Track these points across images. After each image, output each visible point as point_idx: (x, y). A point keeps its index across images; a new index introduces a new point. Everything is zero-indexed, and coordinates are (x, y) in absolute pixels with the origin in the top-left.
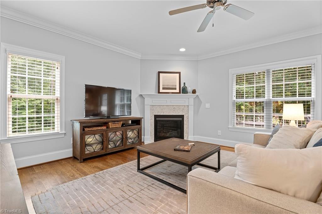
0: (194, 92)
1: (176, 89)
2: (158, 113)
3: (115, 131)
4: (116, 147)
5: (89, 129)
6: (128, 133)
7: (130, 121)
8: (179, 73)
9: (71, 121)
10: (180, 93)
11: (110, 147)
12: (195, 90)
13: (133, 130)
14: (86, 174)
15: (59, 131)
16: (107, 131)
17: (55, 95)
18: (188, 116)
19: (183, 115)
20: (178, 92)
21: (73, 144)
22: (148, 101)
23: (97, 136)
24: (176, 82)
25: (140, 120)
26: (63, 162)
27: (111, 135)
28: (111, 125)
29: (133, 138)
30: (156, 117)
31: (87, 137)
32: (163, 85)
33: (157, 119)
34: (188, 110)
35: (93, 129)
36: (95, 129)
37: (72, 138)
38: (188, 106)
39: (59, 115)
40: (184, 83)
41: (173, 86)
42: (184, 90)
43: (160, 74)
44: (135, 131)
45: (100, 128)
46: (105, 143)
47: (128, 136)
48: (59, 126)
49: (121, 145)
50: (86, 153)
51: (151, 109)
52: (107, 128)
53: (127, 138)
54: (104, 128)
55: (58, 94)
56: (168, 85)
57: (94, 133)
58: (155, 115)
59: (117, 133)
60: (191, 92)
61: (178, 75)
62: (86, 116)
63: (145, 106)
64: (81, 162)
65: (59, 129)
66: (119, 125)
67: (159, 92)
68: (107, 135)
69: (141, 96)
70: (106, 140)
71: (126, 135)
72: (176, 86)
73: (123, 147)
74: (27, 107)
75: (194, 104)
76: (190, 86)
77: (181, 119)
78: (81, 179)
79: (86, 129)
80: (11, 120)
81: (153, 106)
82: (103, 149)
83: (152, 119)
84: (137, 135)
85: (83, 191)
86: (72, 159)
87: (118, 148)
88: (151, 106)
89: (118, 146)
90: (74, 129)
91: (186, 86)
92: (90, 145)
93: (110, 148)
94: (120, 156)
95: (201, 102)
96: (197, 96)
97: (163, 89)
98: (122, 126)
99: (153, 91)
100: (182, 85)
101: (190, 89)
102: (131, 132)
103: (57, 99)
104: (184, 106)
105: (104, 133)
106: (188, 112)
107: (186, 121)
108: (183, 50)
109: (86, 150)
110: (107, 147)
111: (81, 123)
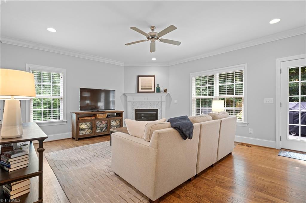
0: (166, 91)
1: (151, 89)
2: (137, 108)
3: (101, 120)
4: (102, 132)
5: (82, 119)
6: (111, 122)
7: (115, 113)
8: (154, 76)
9: (71, 113)
10: (154, 92)
11: (97, 131)
12: (166, 89)
13: (116, 120)
14: (77, 146)
15: (63, 120)
16: (95, 120)
17: (60, 95)
18: (161, 110)
19: (158, 110)
20: (153, 91)
21: (72, 129)
22: (130, 98)
23: (88, 124)
24: (151, 84)
25: (121, 113)
26: (65, 140)
27: (98, 123)
28: (99, 116)
29: (116, 126)
30: (136, 110)
31: (80, 124)
32: (141, 86)
33: (137, 112)
34: (161, 105)
35: (85, 119)
36: (86, 118)
37: (71, 125)
38: (161, 102)
39: (63, 109)
40: (158, 84)
41: (149, 86)
42: (158, 90)
43: (139, 77)
44: (117, 121)
45: (90, 118)
46: (94, 129)
47: (112, 125)
48: (63, 116)
49: (106, 130)
50: (80, 135)
51: (132, 105)
52: (95, 118)
53: (110, 126)
54: (94, 118)
55: (62, 95)
56: (145, 86)
57: (85, 121)
58: (135, 109)
59: (103, 122)
60: (163, 91)
61: (153, 77)
62: (81, 109)
63: (128, 102)
64: (76, 141)
65: (63, 118)
66: (105, 116)
67: (138, 92)
68: (95, 123)
69: (124, 94)
70: (95, 126)
71: (110, 124)
72: (151, 86)
73: (108, 132)
74: (42, 103)
75: (166, 100)
76: (162, 87)
77: (156, 112)
78: (74, 148)
79: (80, 119)
80: (33, 112)
81: (134, 102)
82: (92, 133)
83: (133, 112)
84: (119, 124)
85: (74, 153)
86: (71, 139)
87: (104, 132)
88: (132, 103)
89: (103, 131)
90: (73, 118)
91: (159, 86)
92: (83, 130)
93: (98, 133)
94: (104, 138)
95: (172, 99)
96: (168, 94)
97: (142, 89)
98: (107, 117)
99: (134, 91)
100: (156, 86)
101: (162, 89)
102: (114, 122)
103: (61, 98)
104: (158, 102)
105: (93, 122)
106: (161, 107)
107: (159, 114)
108: (154, 59)
109: (80, 133)
110: (95, 132)
111: (77, 114)
